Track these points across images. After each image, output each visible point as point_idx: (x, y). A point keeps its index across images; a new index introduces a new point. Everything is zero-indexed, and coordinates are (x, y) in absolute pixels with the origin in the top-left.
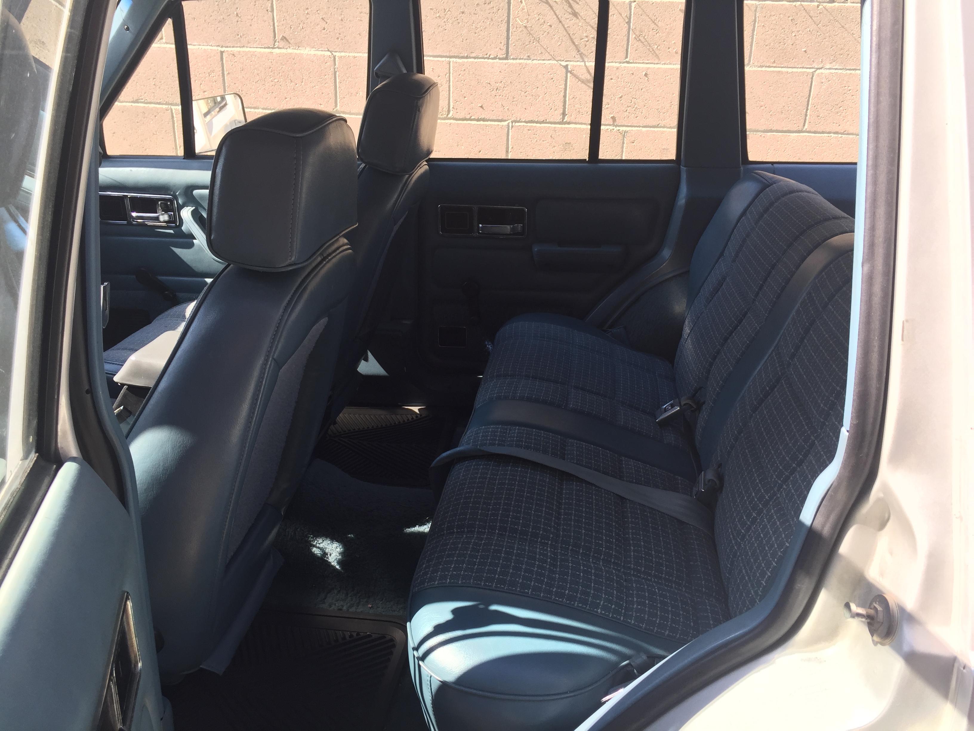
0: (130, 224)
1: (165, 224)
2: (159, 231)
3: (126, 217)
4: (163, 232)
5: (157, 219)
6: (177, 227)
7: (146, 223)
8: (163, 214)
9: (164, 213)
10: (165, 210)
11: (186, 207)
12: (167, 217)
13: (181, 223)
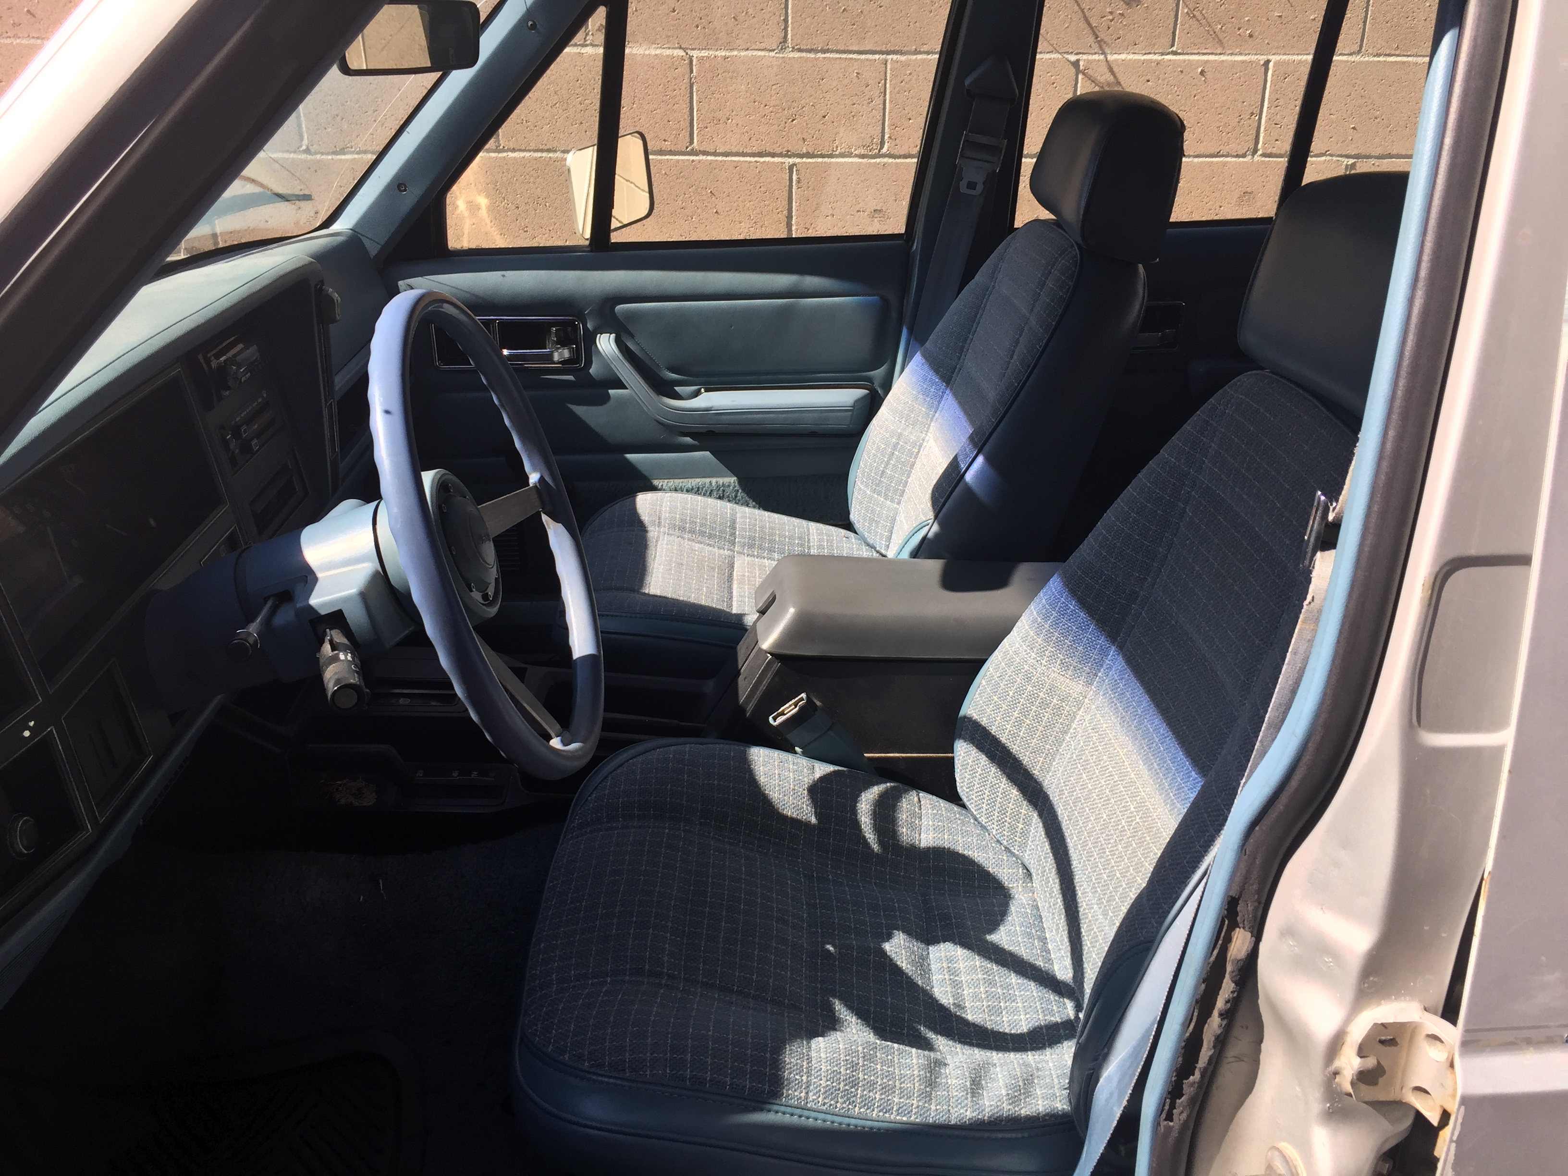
1: (561, 365)
2: (548, 378)
4: (553, 379)
5: (549, 357)
6: (580, 368)
7: (527, 364)
8: (557, 350)
9: (559, 346)
10: (563, 343)
11: (599, 335)
12: (566, 353)
13: (589, 363)
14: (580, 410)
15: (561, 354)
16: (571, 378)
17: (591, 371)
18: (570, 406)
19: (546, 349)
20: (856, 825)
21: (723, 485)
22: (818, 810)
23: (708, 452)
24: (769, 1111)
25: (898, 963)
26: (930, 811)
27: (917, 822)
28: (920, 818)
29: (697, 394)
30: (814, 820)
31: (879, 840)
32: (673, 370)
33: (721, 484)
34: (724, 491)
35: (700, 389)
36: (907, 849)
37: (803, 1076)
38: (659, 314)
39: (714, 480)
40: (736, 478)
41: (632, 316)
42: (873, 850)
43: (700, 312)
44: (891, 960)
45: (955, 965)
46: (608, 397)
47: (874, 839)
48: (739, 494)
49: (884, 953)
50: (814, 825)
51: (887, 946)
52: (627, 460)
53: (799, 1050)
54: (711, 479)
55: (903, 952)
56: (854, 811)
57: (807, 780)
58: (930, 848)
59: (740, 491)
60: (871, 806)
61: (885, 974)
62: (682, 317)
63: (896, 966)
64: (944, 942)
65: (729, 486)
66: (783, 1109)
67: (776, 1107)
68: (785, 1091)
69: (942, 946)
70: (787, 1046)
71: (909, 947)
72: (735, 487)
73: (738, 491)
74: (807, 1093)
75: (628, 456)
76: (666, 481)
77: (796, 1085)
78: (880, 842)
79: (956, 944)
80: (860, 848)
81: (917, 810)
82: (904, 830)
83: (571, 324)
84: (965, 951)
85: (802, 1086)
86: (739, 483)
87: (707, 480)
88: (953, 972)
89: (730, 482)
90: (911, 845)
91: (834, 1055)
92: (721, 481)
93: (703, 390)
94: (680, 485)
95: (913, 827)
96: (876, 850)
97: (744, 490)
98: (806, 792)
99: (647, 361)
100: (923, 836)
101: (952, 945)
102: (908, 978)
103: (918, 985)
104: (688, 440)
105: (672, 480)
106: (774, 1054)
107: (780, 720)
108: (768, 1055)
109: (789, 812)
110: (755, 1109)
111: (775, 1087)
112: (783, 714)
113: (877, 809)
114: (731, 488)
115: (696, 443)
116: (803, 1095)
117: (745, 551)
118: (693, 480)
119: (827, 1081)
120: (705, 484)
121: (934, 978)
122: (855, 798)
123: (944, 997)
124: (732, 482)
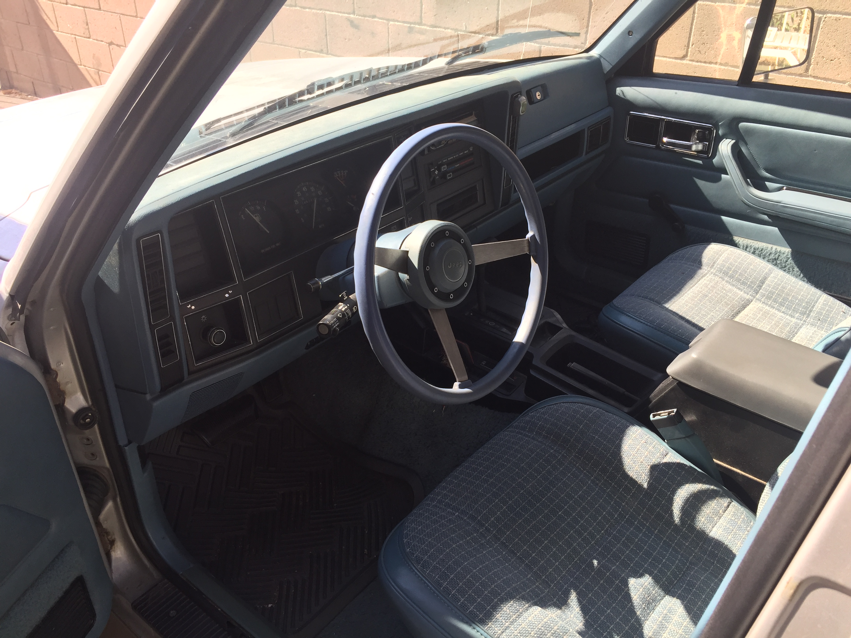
0: (658, 148)
1: (696, 153)
2: (687, 160)
3: (656, 140)
4: (690, 161)
5: (689, 148)
6: (708, 158)
7: (675, 149)
8: (696, 144)
9: (698, 141)
10: (701, 139)
11: (725, 139)
12: (700, 147)
13: (714, 155)
14: (701, 183)
15: (697, 147)
16: (700, 162)
17: (713, 160)
18: (695, 179)
19: (690, 141)
20: (670, 501)
21: (780, 252)
22: (651, 481)
23: (777, 229)
24: (474, 628)
25: (632, 594)
26: (729, 517)
27: (716, 519)
28: (720, 517)
29: (780, 189)
30: (645, 485)
31: (681, 516)
32: (767, 171)
33: (779, 251)
34: (779, 256)
35: (784, 187)
36: (698, 531)
37: (507, 622)
38: (767, 134)
39: (775, 247)
40: (790, 250)
41: (750, 132)
42: (674, 521)
43: (795, 137)
44: (628, 590)
45: (671, 616)
46: (720, 179)
47: (679, 515)
48: (789, 261)
49: (626, 584)
50: (644, 488)
51: (632, 582)
52: (721, 220)
53: (518, 607)
54: (773, 246)
55: (641, 590)
56: (674, 492)
57: (655, 460)
58: (714, 539)
59: (790, 259)
60: (688, 495)
61: (619, 596)
62: (782, 138)
63: (629, 595)
64: (677, 599)
65: (784, 253)
66: (482, 632)
67: (478, 629)
68: (490, 624)
69: (674, 600)
70: (512, 602)
71: (649, 589)
72: (788, 255)
73: (789, 258)
74: (503, 632)
75: (724, 218)
76: (743, 239)
77: (499, 624)
78: (681, 519)
79: (683, 604)
80: (666, 516)
81: (721, 511)
82: (703, 520)
83: (709, 129)
84: (684, 611)
85: (503, 627)
86: (792, 253)
87: (770, 246)
88: (666, 618)
89: (785, 251)
90: (703, 531)
91: (536, 622)
92: (779, 248)
93: (785, 188)
94: (751, 244)
95: (710, 520)
96: (676, 522)
97: (793, 259)
98: (649, 467)
99: (752, 163)
100: (714, 529)
101: (680, 603)
102: (632, 605)
103: (636, 614)
104: (766, 217)
105: (747, 240)
106: (499, 601)
107: (657, 418)
108: (496, 600)
109: (632, 473)
110: (467, 623)
111: (486, 618)
112: (659, 415)
113: (691, 498)
114: (785, 255)
115: (770, 220)
116: (500, 632)
117: (763, 300)
118: (761, 243)
119: (519, 633)
120: (768, 248)
121: (653, 615)
122: (680, 485)
123: (649, 629)
124: (787, 251)
